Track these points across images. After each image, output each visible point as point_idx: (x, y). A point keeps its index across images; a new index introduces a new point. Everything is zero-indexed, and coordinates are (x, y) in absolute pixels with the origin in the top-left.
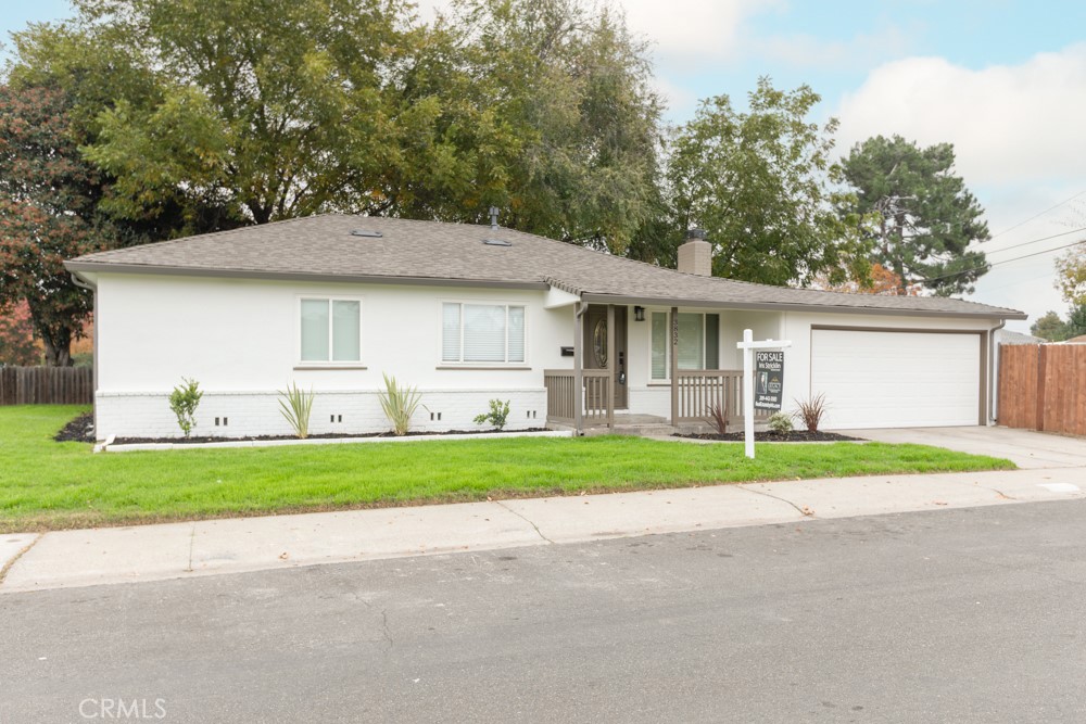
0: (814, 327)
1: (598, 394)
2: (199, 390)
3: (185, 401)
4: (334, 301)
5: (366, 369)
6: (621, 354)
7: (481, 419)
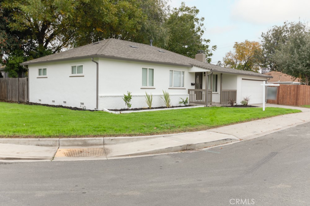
0: (243, 79)
1: (198, 96)
2: (131, 94)
3: (127, 98)
4: (149, 69)
5: (155, 89)
6: (201, 85)
7: (181, 103)
